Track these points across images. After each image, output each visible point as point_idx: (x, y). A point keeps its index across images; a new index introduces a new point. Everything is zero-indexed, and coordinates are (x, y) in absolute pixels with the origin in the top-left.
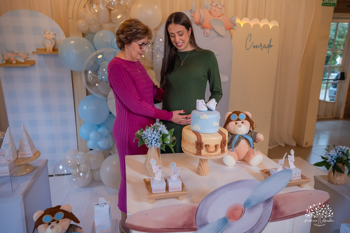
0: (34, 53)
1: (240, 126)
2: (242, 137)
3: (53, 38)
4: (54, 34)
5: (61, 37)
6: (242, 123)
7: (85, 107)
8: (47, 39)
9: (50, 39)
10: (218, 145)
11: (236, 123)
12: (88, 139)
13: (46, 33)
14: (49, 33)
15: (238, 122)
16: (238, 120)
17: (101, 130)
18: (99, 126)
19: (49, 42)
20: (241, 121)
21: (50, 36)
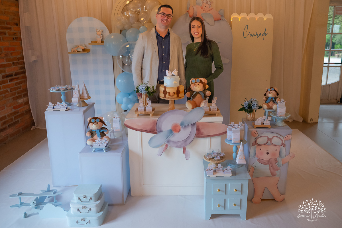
0: (89, 44)
1: (196, 86)
2: (198, 93)
3: (101, 34)
4: (102, 31)
5: (107, 33)
6: (198, 84)
7: (120, 81)
8: (98, 35)
9: (99, 35)
10: (174, 93)
11: (195, 85)
12: (122, 103)
13: (97, 31)
14: (99, 31)
15: (195, 84)
16: (196, 83)
17: (130, 97)
18: (130, 94)
19: (99, 36)
20: (197, 84)
21: (100, 32)
